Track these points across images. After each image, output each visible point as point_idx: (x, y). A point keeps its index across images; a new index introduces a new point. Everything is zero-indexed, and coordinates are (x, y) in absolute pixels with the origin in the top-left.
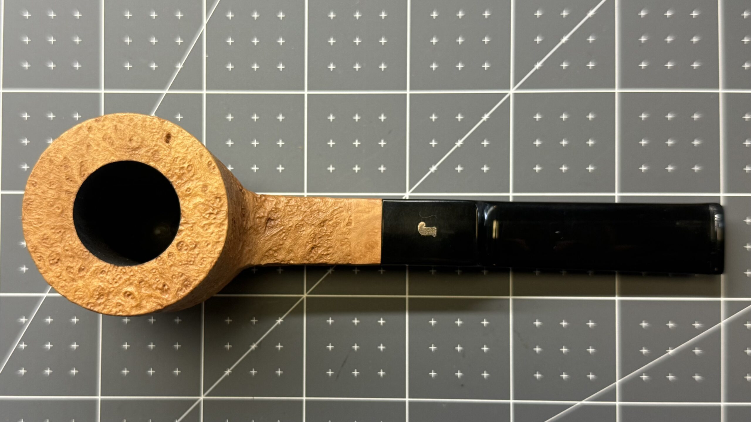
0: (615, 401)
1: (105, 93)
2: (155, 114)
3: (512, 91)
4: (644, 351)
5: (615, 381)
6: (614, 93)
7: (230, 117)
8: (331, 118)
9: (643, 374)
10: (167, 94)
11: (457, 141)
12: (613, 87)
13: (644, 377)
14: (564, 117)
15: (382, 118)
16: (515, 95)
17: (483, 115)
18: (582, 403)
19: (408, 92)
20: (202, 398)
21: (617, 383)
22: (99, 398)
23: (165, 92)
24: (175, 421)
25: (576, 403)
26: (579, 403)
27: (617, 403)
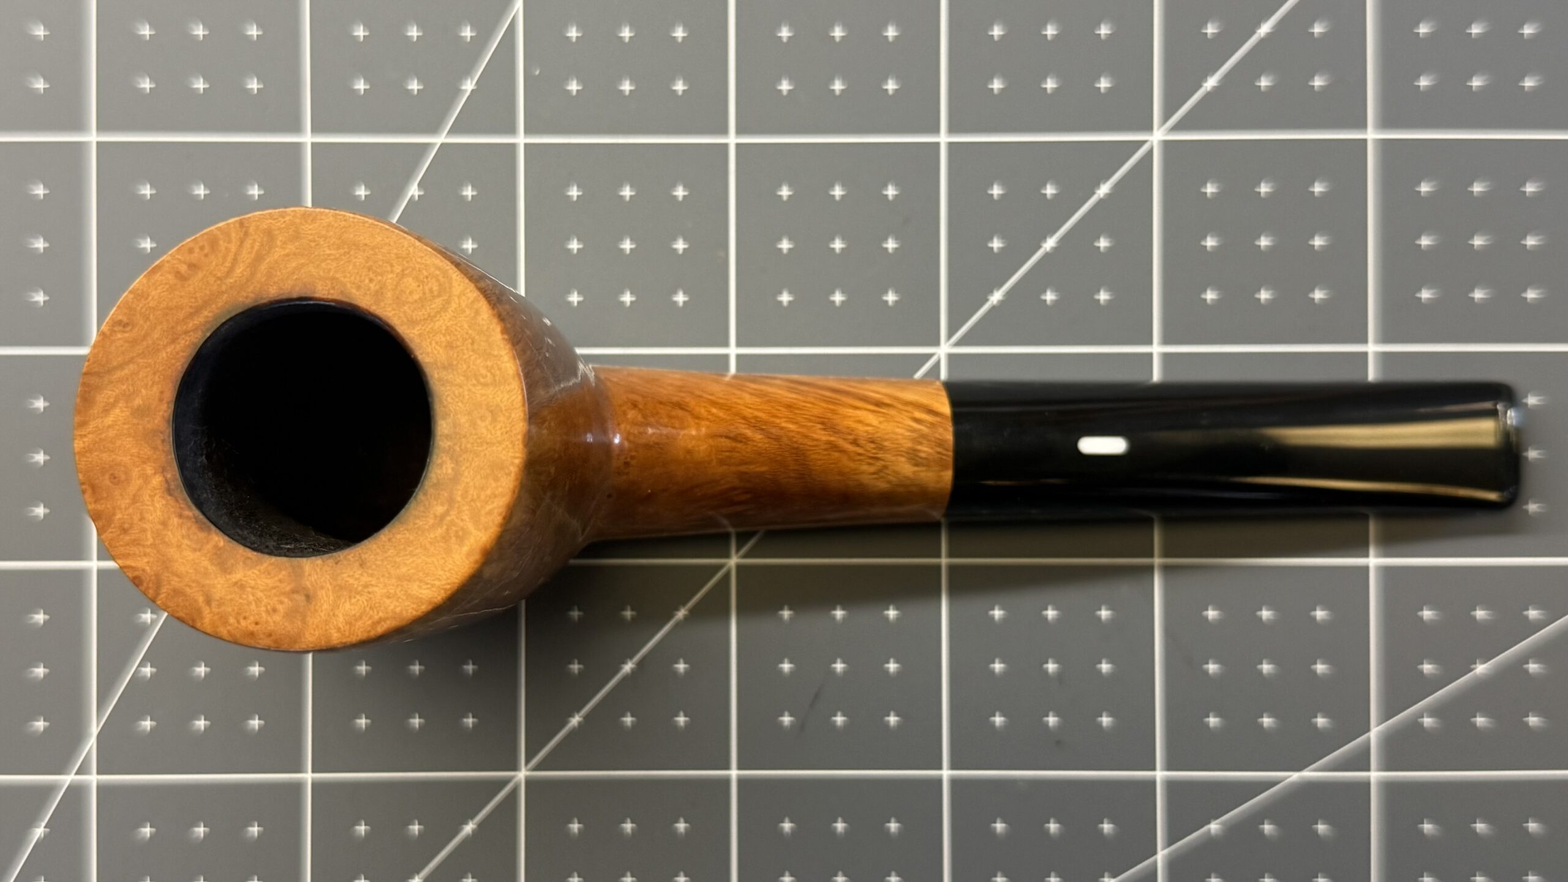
0: (1368, 769)
1: (313, 143)
2: (419, 185)
3: (1156, 137)
4: (1427, 668)
5: (1368, 729)
6: (1365, 141)
7: (574, 192)
8: (785, 192)
9: (1425, 715)
10: (442, 144)
11: (1044, 239)
12: (1362, 125)
13: (1428, 721)
14: (1264, 189)
15: (891, 192)
16: (1164, 143)
17: (1098, 186)
18: (1301, 777)
19: (944, 138)
20: (522, 774)
21: (1375, 733)
22: (308, 777)
23: (439, 139)
24: (467, 823)
25: (1289, 777)
26: (1295, 776)
27: (1375, 775)
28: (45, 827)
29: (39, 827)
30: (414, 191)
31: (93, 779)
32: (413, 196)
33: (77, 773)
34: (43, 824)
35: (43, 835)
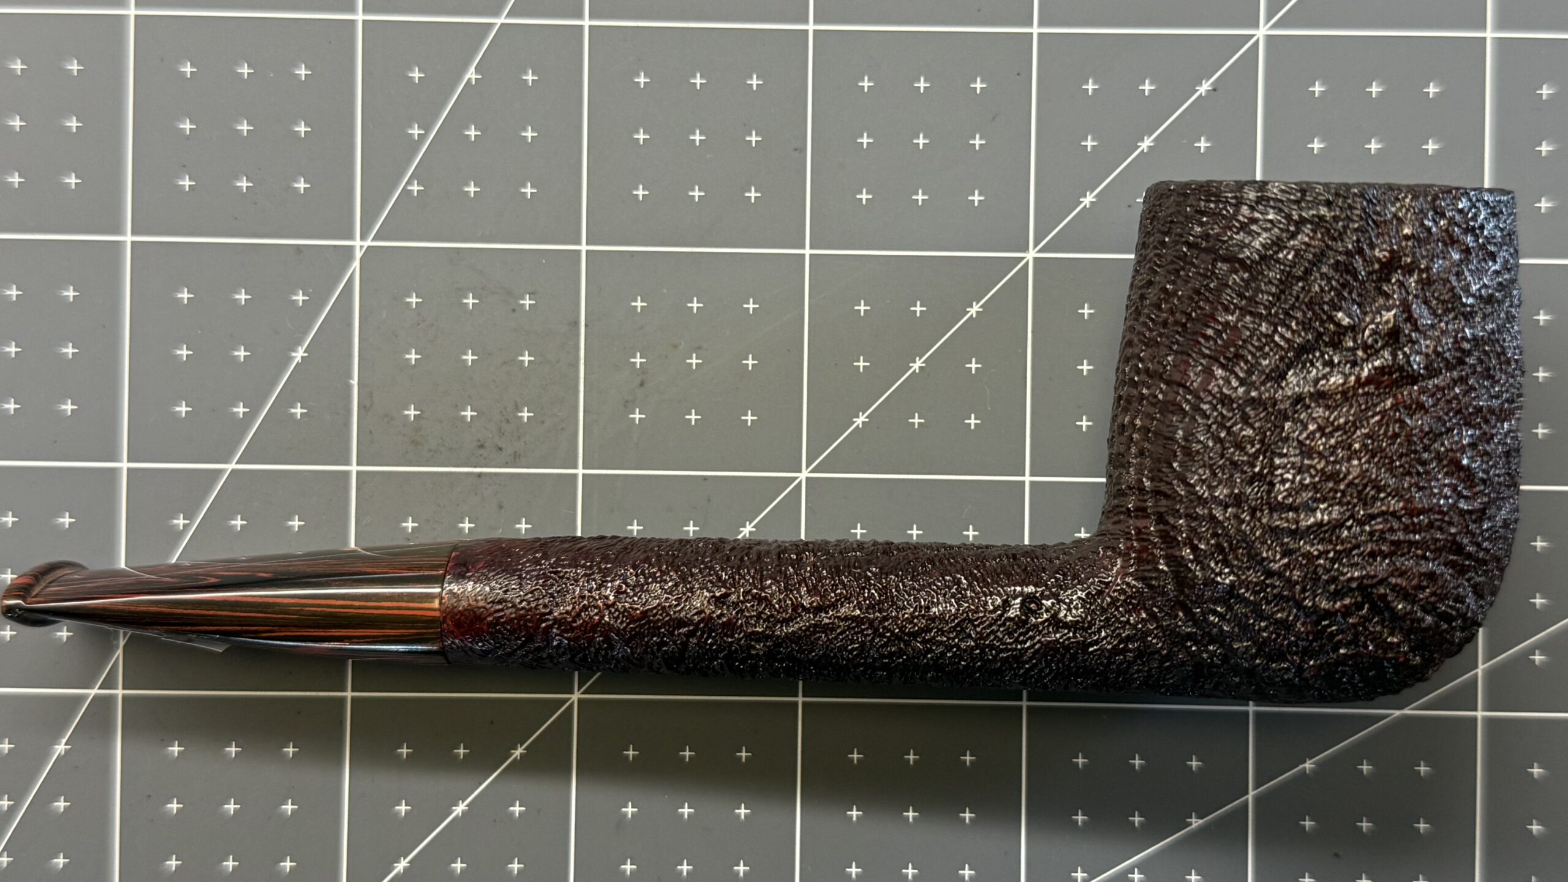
0: (1476, 710)
1: (364, 21)
2: (477, 70)
3: (1262, 32)
4: (1539, 601)
5: (1476, 667)
6: (1485, 38)
7: (642, 80)
8: (866, 84)
9: (1537, 652)
10: (502, 24)
11: (1143, 140)
12: (1483, 26)
13: (1538, 658)
14: (1375, 89)
15: (978, 85)
16: (1269, 38)
17: (1201, 84)
18: (1403, 714)
19: (1035, 30)
20: (575, 697)
21: (1480, 670)
22: (349, 694)
23: (499, 21)
24: (516, 749)
25: (1391, 714)
26: (1397, 713)
27: (1480, 714)
28: (66, 744)
29: (59, 744)
30: (471, 74)
31: (120, 692)
32: (469, 79)
33: (99, 688)
34: (64, 741)
35: (63, 753)
